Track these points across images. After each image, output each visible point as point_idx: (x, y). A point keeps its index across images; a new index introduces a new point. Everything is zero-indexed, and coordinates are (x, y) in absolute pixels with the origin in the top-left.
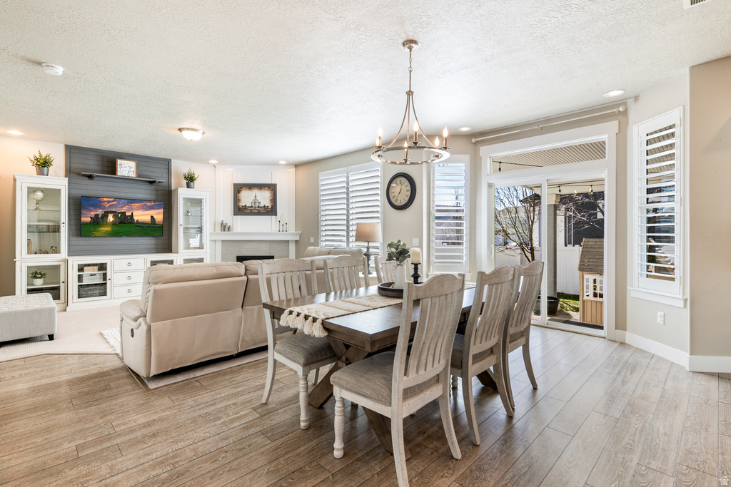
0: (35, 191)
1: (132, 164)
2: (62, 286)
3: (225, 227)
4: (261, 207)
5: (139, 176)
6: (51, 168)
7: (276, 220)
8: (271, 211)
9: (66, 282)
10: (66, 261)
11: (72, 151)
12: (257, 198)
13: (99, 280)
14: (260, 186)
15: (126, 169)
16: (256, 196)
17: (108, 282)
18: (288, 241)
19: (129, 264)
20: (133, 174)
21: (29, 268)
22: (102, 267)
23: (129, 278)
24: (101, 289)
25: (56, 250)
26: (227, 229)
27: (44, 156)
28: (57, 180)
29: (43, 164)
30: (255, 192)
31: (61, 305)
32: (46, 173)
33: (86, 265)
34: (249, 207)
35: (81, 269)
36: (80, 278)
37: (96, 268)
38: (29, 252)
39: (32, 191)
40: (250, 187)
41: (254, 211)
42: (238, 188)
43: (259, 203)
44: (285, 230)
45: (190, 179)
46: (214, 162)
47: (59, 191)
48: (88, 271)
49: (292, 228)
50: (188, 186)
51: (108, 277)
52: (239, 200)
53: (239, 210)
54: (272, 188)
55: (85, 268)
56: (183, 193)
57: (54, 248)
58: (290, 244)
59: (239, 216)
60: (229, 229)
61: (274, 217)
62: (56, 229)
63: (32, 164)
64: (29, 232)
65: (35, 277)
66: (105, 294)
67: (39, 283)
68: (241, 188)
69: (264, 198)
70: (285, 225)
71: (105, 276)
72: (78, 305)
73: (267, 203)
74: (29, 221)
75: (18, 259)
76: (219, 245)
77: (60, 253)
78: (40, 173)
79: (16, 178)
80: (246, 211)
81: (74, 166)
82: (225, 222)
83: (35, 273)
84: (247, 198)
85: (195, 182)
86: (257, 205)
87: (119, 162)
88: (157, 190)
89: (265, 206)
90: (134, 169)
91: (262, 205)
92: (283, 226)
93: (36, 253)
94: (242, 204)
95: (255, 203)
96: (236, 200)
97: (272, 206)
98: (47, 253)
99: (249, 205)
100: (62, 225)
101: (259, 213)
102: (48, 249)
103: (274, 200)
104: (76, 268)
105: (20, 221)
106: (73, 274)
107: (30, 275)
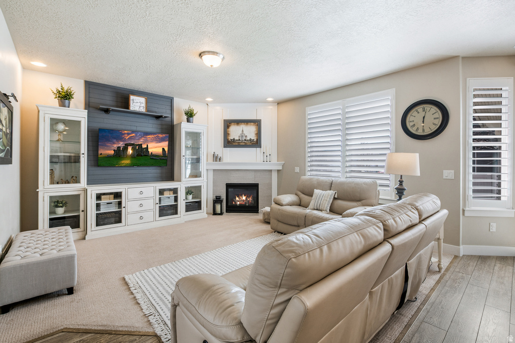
0: (57, 123)
1: (142, 100)
2: (82, 215)
3: (217, 157)
4: (248, 140)
5: (147, 110)
6: (72, 101)
7: (261, 152)
8: (256, 143)
9: (85, 211)
10: (86, 191)
11: (90, 86)
12: (244, 132)
13: (114, 209)
14: (247, 122)
15: (138, 104)
16: (243, 131)
17: (123, 210)
18: (271, 171)
19: (141, 193)
20: (143, 110)
21: (51, 197)
22: (118, 195)
23: (141, 205)
24: (116, 218)
25: (76, 180)
26: (218, 160)
27: (65, 89)
28: (77, 112)
29: (65, 97)
30: (243, 127)
31: (80, 233)
32: (67, 105)
33: (104, 194)
34: (237, 140)
35: (99, 197)
36: (98, 206)
37: (112, 196)
38: (52, 182)
39: (54, 122)
40: (238, 122)
41: (242, 144)
42: (228, 124)
43: (246, 136)
44: (268, 161)
45: (190, 115)
46: (209, 99)
47: (79, 122)
48: (104, 200)
49: (274, 159)
50: (188, 121)
51: (123, 205)
52: (229, 134)
53: (229, 143)
54: (257, 123)
55: (103, 197)
56: (185, 127)
57: (74, 178)
58: (273, 173)
59: (228, 148)
60: (220, 159)
61: (258, 149)
62: (77, 160)
63: (54, 96)
64: (51, 162)
65: (57, 206)
66: (119, 221)
67: (60, 212)
68: (230, 123)
69: (250, 132)
70: (268, 156)
71: (120, 204)
72: (95, 232)
73: (254, 137)
74: (51, 151)
75: (40, 189)
76: (211, 174)
77: (79, 182)
78: (62, 105)
79: (40, 108)
80: (234, 144)
81: (92, 100)
82: (216, 154)
83: (56, 202)
84: (235, 132)
85: (194, 117)
86: (244, 138)
87: (132, 97)
88: (162, 125)
89: (250, 140)
90: (144, 105)
91: (248, 139)
92: (267, 157)
93: (58, 183)
94: (231, 138)
95: (242, 136)
96: (226, 134)
97: (257, 140)
98: (68, 183)
99: (237, 138)
100: (82, 156)
101: (246, 146)
102: (69, 178)
103: (259, 134)
104: (94, 197)
105: (43, 152)
106: (92, 202)
107: (53, 204)
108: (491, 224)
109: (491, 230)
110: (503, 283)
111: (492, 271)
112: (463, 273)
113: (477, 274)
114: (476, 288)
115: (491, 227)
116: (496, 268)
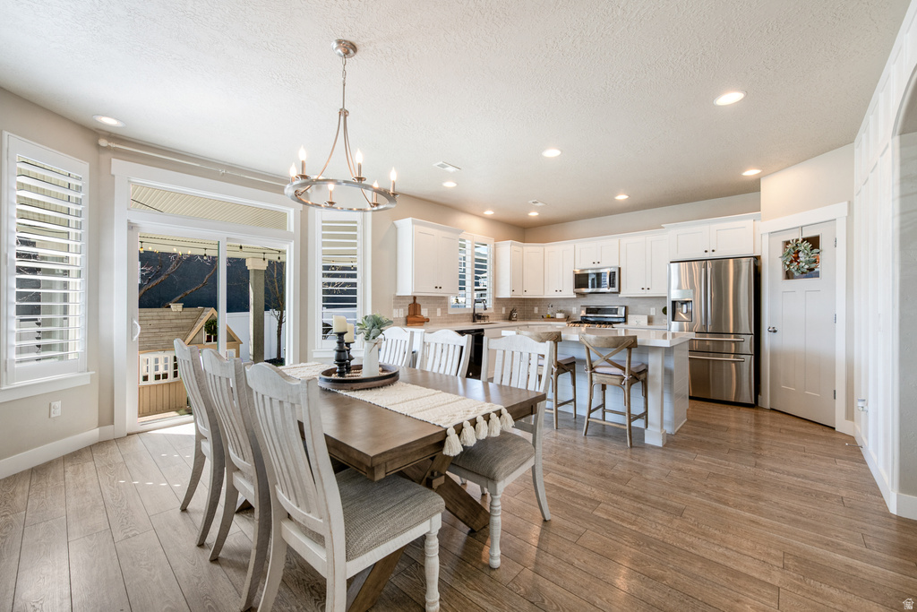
108: (53, 404)
109: (53, 415)
110: (86, 492)
111: (62, 483)
112: (6, 516)
113: (37, 501)
114: (42, 525)
115: (52, 410)
116: (68, 475)
